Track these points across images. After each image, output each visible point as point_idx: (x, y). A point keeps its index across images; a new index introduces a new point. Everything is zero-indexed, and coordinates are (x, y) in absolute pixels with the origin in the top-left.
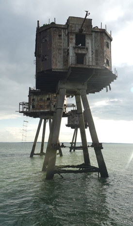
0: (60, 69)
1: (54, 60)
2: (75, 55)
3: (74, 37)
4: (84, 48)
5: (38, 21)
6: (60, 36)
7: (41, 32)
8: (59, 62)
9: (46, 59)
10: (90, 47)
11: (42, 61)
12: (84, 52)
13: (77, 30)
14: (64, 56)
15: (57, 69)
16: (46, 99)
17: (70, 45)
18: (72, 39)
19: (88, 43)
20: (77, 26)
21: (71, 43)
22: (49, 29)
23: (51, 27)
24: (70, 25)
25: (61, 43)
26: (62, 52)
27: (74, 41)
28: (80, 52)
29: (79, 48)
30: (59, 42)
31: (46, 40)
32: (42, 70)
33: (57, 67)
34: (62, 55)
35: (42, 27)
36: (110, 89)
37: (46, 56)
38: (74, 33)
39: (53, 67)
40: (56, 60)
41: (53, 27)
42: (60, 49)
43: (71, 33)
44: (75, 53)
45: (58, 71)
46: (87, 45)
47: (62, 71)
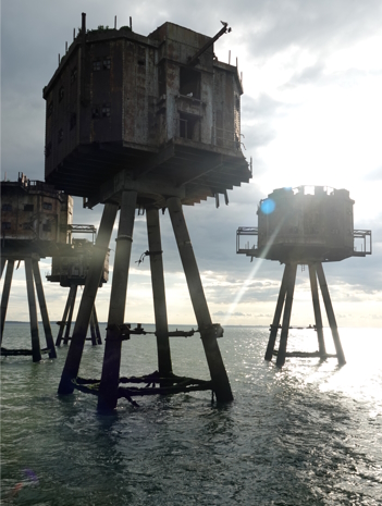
0: (141, 145)
1: (129, 122)
2: (178, 115)
3: (177, 72)
4: (198, 103)
5: (84, 15)
6: (142, 63)
7: (89, 44)
8: (139, 127)
9: (105, 114)
10: (210, 103)
11: (94, 116)
12: (197, 113)
13: (183, 59)
14: (150, 115)
15: (134, 144)
16: (22, 207)
17: (169, 91)
18: (172, 77)
19: (206, 93)
20: (183, 47)
21: (170, 85)
22: (114, 40)
23: (121, 38)
24: (169, 42)
25: (144, 80)
26: (146, 104)
27: (177, 82)
28: (189, 110)
29: (189, 101)
30: (139, 78)
31: (105, 68)
32: (91, 140)
33: (135, 140)
34: (146, 112)
35: (94, 32)
36: (227, 202)
37: (104, 106)
38: (177, 63)
39: (126, 137)
40: (133, 122)
41: (127, 39)
42: (141, 96)
43: (171, 61)
44: (179, 111)
45: (137, 147)
46: (203, 97)
47: (145, 149)
